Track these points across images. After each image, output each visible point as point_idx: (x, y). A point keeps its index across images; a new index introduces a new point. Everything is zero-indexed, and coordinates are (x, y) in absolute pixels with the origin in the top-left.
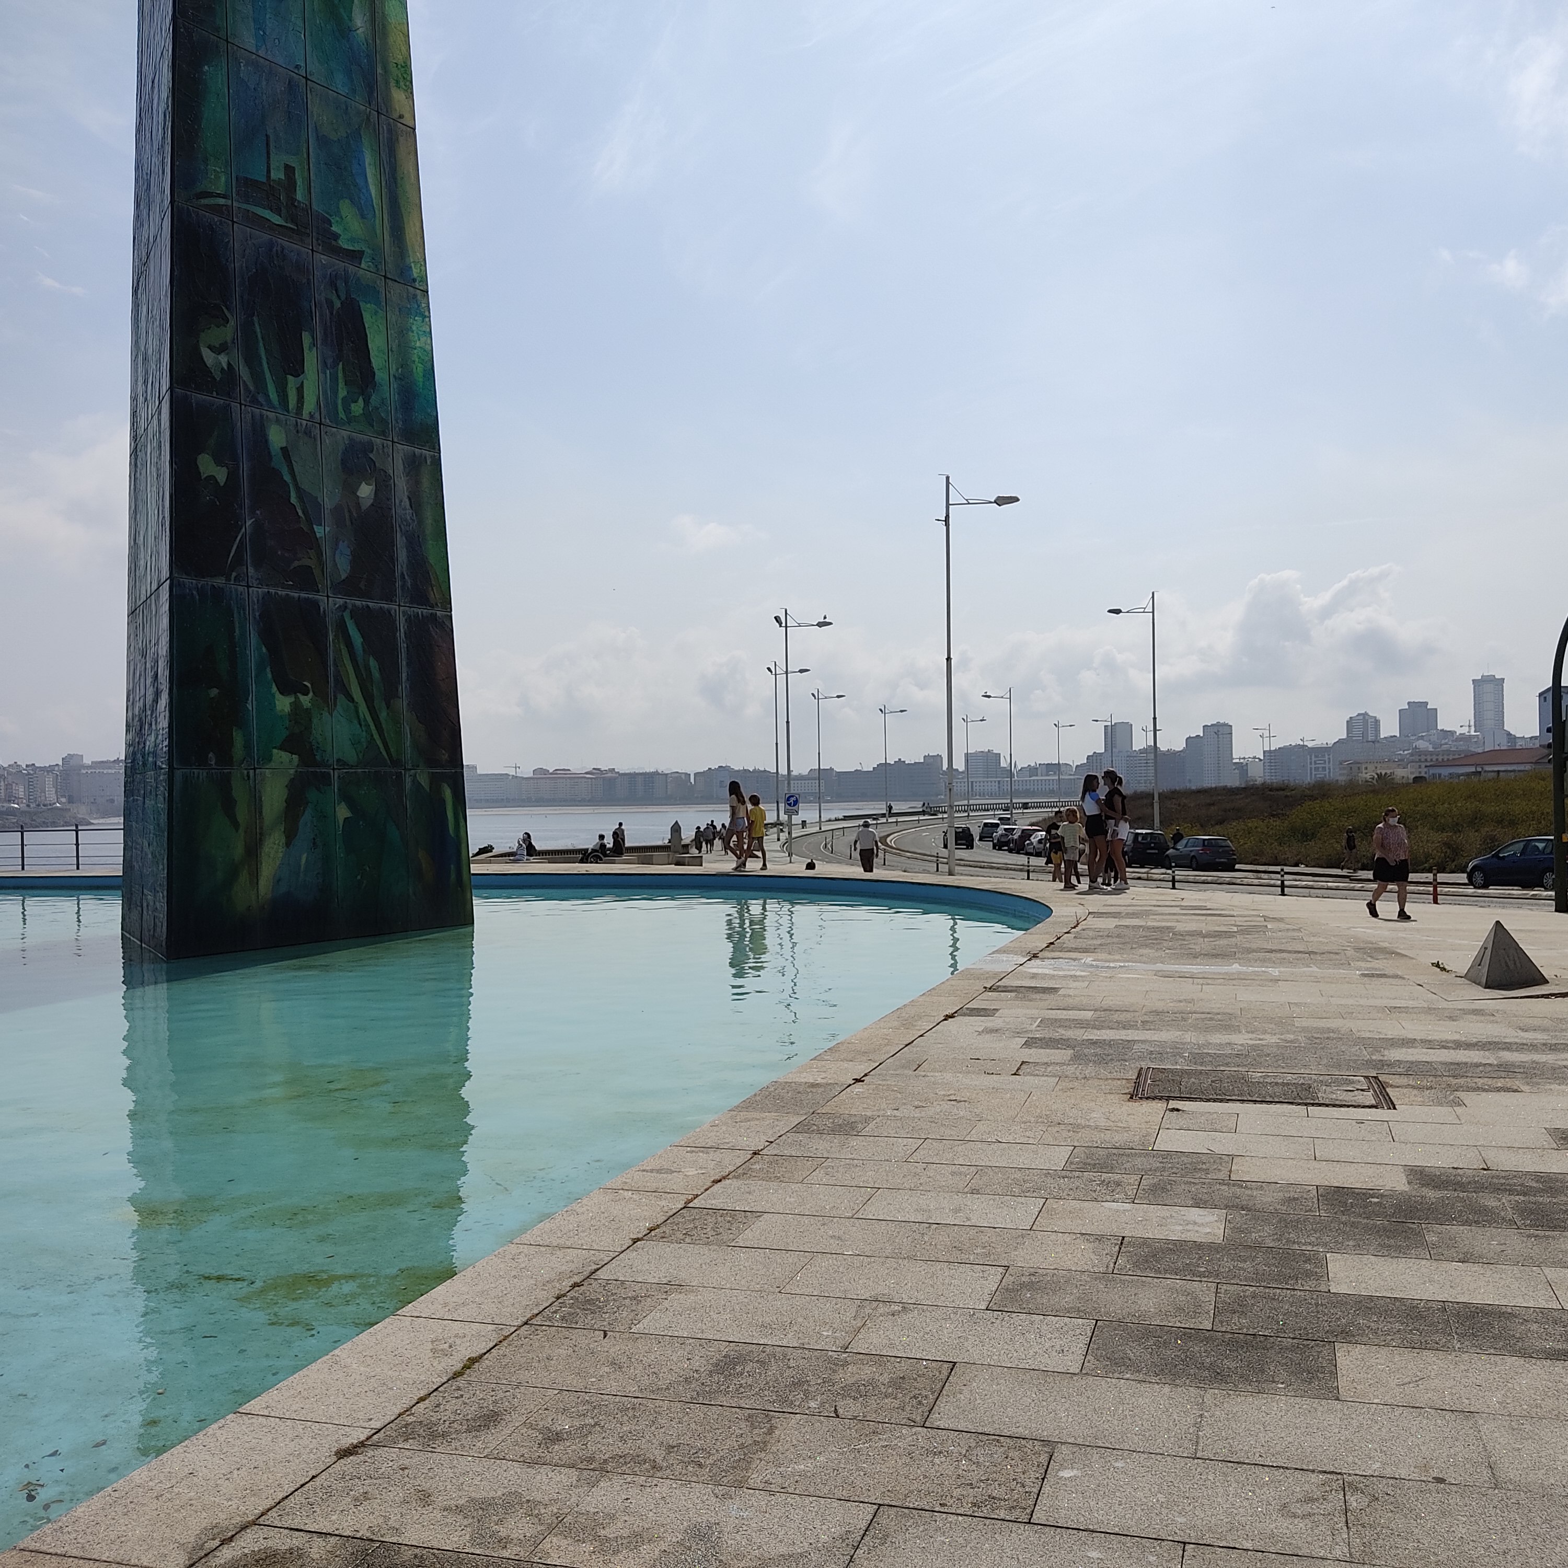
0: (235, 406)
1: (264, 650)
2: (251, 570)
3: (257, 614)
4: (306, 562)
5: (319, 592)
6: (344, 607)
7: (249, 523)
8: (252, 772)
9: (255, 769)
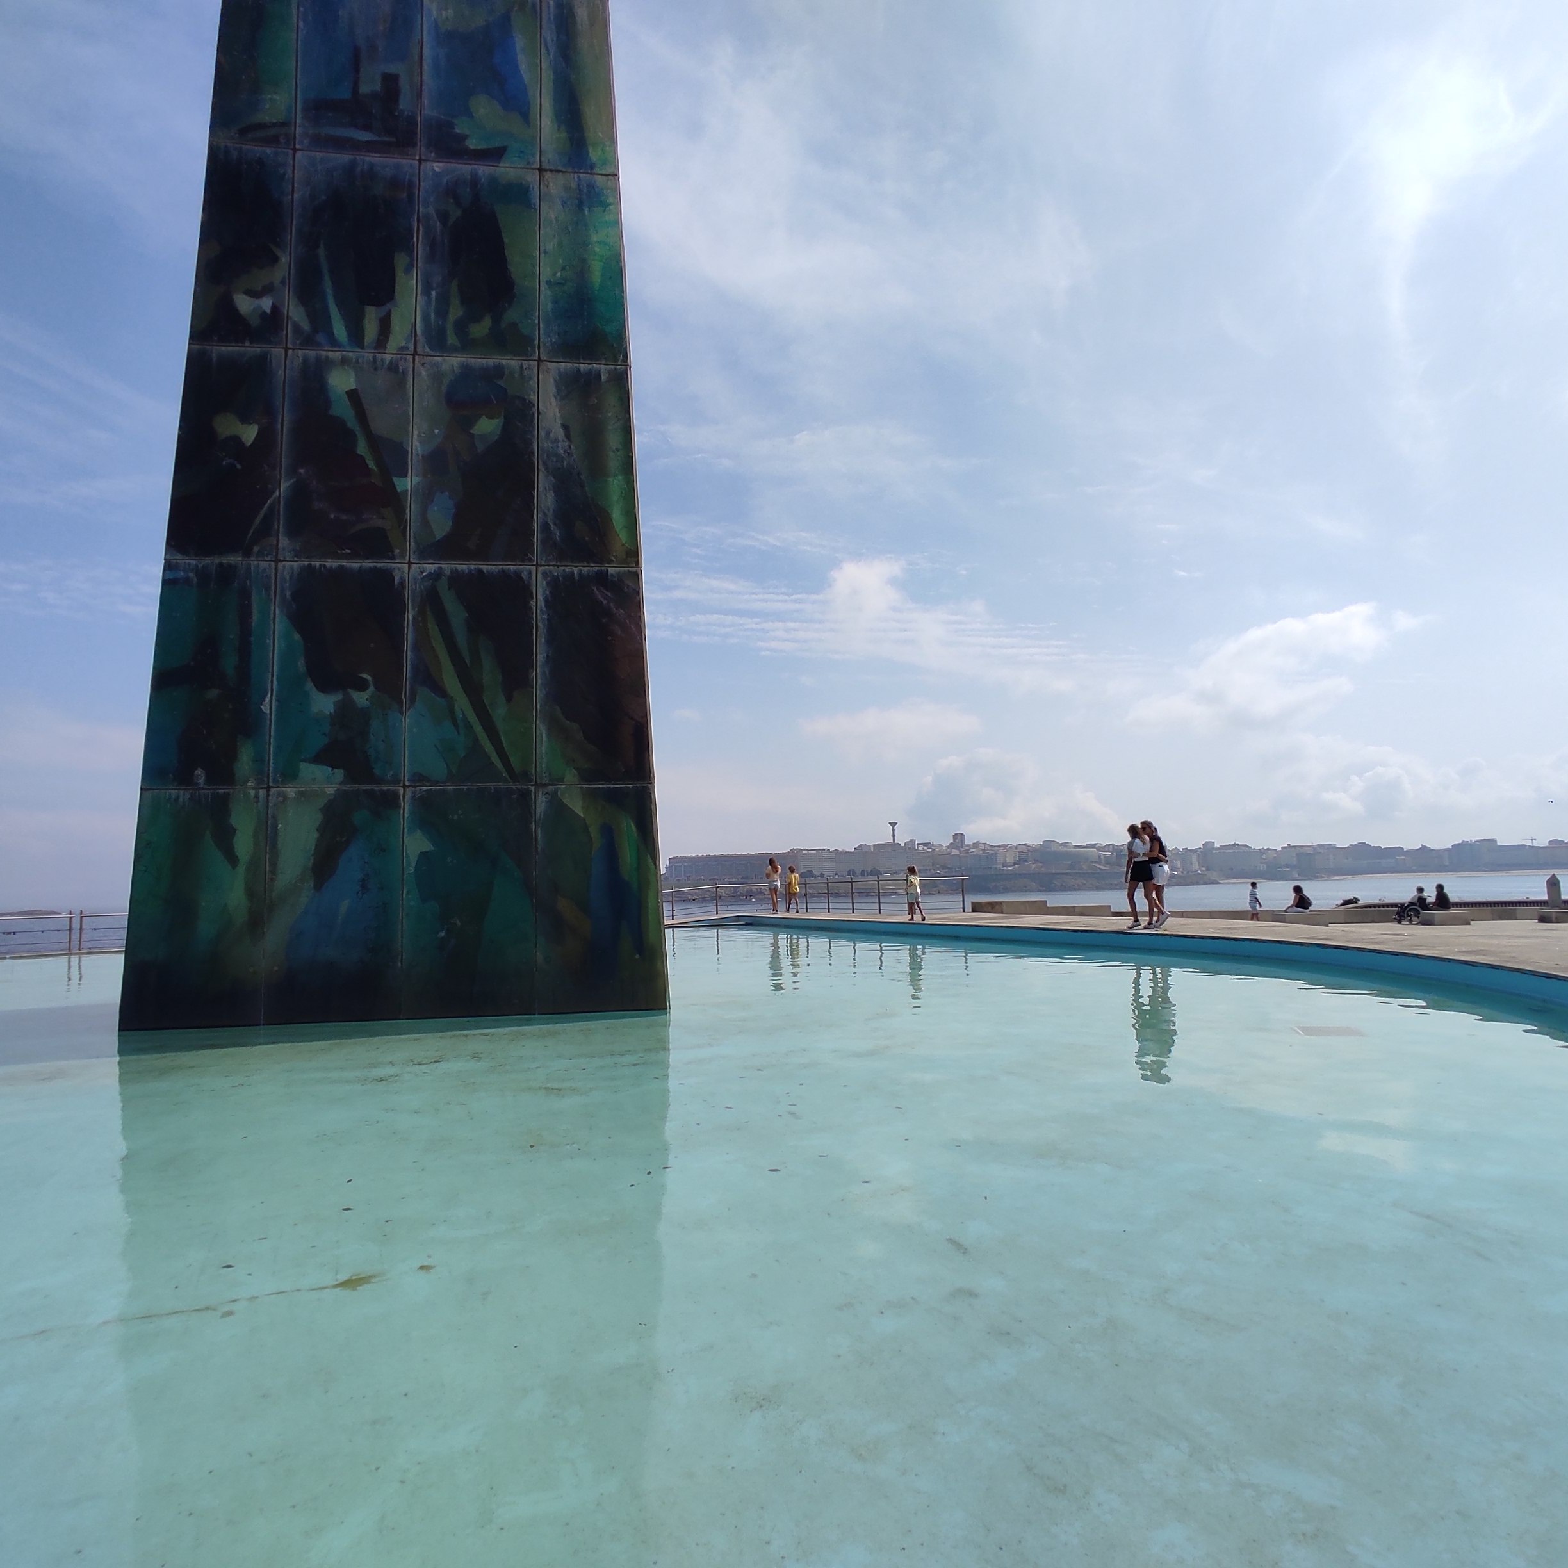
0: (277, 352)
1: (297, 637)
2: (284, 542)
3: (288, 593)
4: (379, 523)
5: (395, 559)
6: (437, 575)
7: (285, 485)
8: (262, 793)
9: (268, 788)
